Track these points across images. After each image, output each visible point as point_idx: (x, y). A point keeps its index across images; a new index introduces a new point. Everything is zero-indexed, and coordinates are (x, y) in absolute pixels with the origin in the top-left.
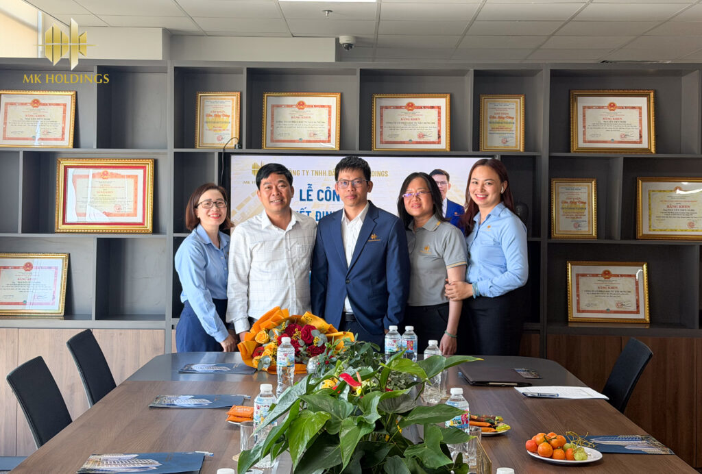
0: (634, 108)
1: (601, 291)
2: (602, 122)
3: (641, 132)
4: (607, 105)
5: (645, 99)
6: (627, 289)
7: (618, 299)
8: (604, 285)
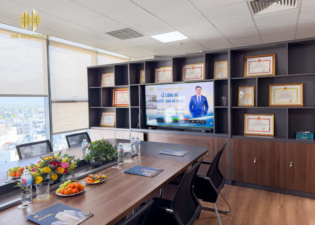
0: (268, 60)
1: (257, 124)
2: (256, 66)
3: (270, 69)
4: (257, 60)
5: (272, 57)
6: (266, 124)
7: (263, 127)
8: (257, 122)
